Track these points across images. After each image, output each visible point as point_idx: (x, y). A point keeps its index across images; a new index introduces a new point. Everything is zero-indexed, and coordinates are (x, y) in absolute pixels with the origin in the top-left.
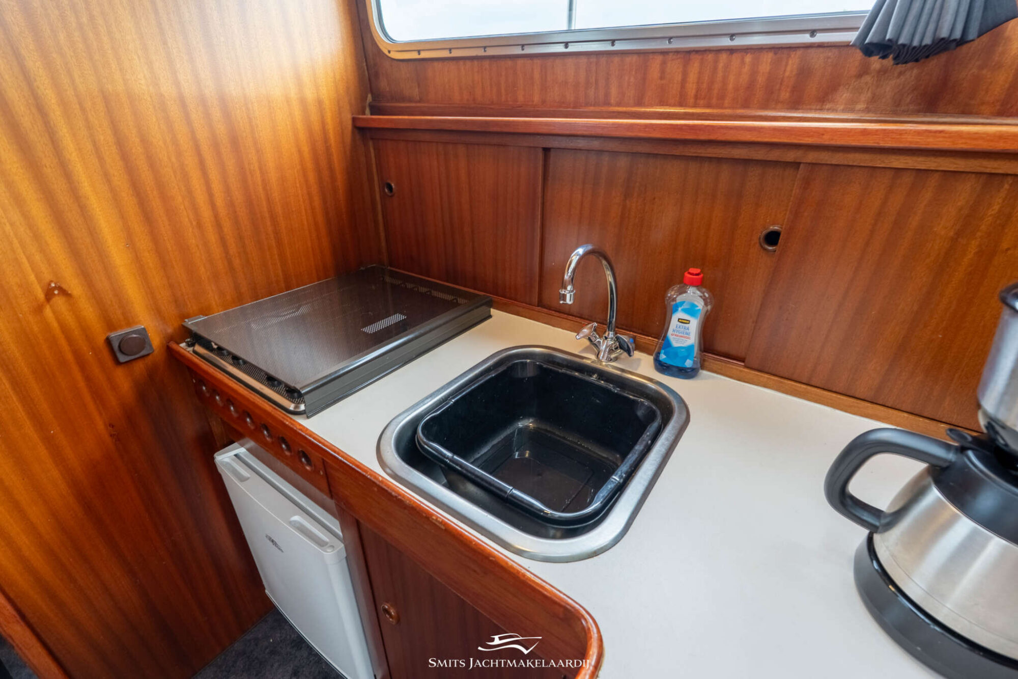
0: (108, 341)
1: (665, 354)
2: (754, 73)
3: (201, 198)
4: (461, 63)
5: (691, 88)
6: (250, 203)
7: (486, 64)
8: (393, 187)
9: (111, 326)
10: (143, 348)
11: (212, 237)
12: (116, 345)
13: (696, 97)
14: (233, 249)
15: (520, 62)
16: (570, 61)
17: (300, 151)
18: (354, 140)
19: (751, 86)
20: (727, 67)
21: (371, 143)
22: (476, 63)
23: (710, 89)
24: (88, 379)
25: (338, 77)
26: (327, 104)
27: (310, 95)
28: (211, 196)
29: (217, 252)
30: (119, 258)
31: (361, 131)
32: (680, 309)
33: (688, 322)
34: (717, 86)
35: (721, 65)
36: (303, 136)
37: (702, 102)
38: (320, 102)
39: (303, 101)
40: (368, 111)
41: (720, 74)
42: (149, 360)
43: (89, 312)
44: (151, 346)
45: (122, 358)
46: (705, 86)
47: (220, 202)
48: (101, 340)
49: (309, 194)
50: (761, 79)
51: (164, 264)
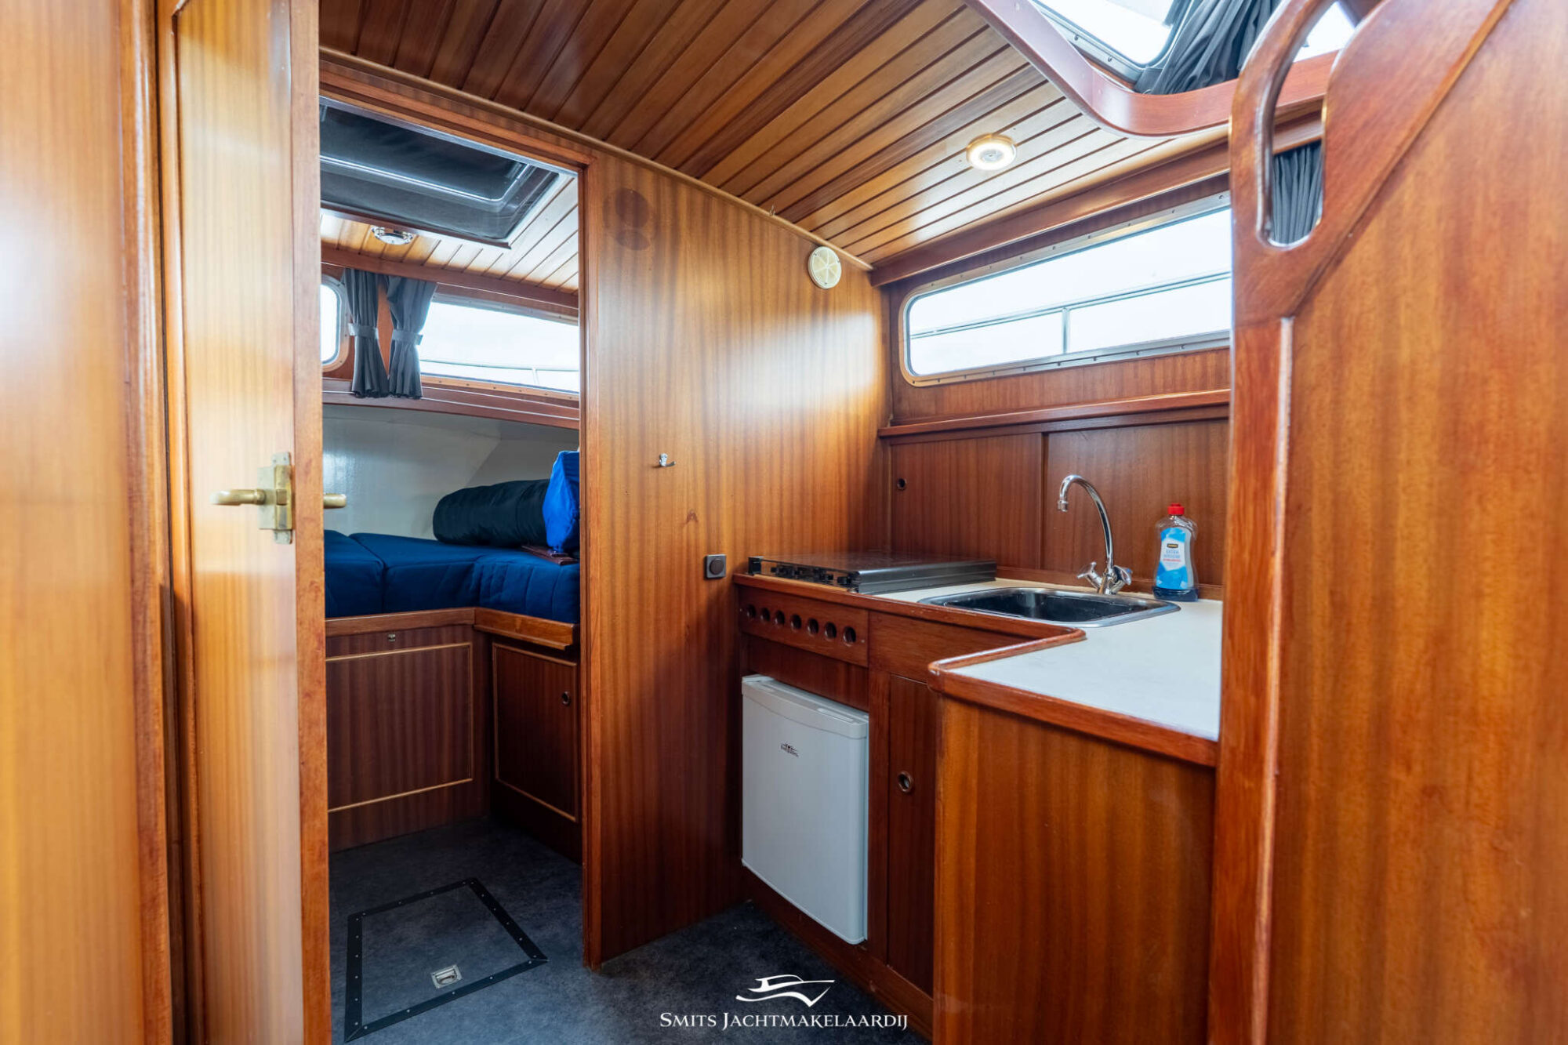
0: (706, 559)
1: (1161, 579)
2: (1204, 367)
3: (776, 472)
4: (974, 384)
5: (1159, 381)
6: (803, 483)
7: (995, 382)
8: (906, 482)
9: (709, 551)
10: (720, 572)
11: (776, 501)
12: (709, 562)
13: (1165, 387)
14: (785, 514)
15: (1022, 379)
16: (1063, 375)
17: (839, 450)
18: (876, 446)
19: (1204, 374)
20: (1183, 365)
21: (889, 449)
22: (986, 383)
23: (1174, 380)
24: (688, 583)
25: (872, 399)
26: (862, 420)
27: (852, 411)
28: (782, 471)
29: (776, 512)
30: (726, 504)
31: (883, 438)
32: (1167, 535)
33: (1176, 546)
34: (1178, 378)
35: (1179, 365)
36: (843, 439)
37: (1169, 390)
38: (858, 417)
39: (847, 416)
40: (889, 425)
41: (1180, 371)
42: (721, 581)
43: (702, 537)
44: (725, 573)
45: (709, 575)
46: (1170, 379)
47: (785, 476)
48: (702, 557)
49: (840, 482)
50: (1210, 371)
51: (747, 514)
